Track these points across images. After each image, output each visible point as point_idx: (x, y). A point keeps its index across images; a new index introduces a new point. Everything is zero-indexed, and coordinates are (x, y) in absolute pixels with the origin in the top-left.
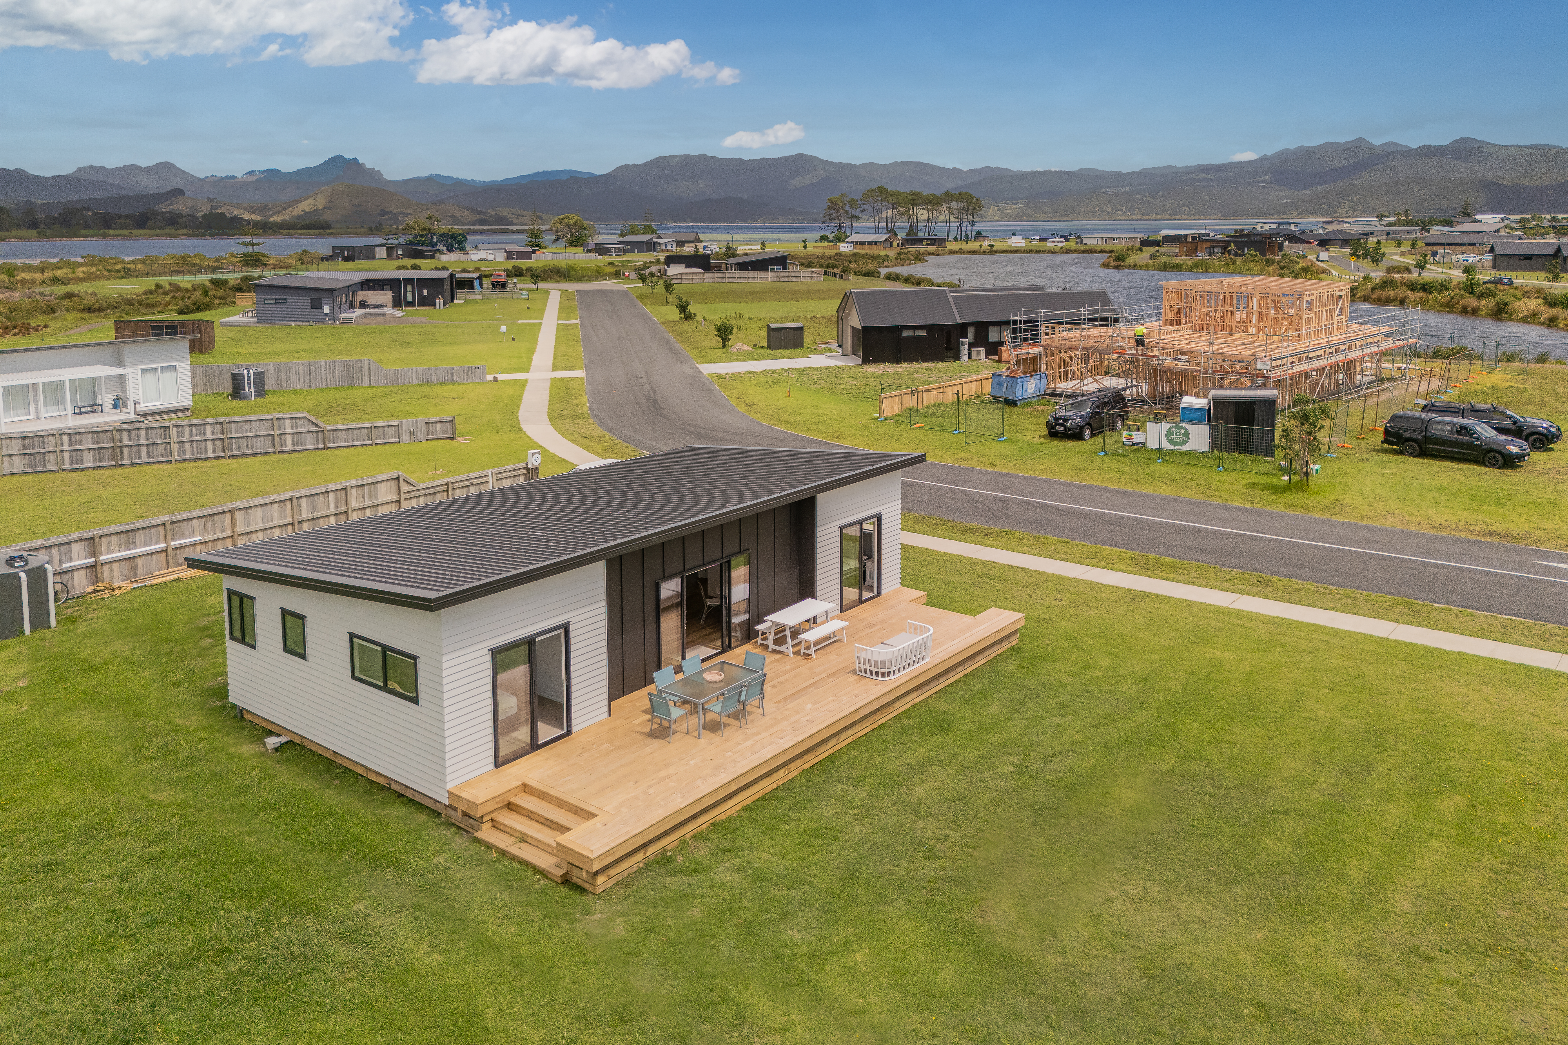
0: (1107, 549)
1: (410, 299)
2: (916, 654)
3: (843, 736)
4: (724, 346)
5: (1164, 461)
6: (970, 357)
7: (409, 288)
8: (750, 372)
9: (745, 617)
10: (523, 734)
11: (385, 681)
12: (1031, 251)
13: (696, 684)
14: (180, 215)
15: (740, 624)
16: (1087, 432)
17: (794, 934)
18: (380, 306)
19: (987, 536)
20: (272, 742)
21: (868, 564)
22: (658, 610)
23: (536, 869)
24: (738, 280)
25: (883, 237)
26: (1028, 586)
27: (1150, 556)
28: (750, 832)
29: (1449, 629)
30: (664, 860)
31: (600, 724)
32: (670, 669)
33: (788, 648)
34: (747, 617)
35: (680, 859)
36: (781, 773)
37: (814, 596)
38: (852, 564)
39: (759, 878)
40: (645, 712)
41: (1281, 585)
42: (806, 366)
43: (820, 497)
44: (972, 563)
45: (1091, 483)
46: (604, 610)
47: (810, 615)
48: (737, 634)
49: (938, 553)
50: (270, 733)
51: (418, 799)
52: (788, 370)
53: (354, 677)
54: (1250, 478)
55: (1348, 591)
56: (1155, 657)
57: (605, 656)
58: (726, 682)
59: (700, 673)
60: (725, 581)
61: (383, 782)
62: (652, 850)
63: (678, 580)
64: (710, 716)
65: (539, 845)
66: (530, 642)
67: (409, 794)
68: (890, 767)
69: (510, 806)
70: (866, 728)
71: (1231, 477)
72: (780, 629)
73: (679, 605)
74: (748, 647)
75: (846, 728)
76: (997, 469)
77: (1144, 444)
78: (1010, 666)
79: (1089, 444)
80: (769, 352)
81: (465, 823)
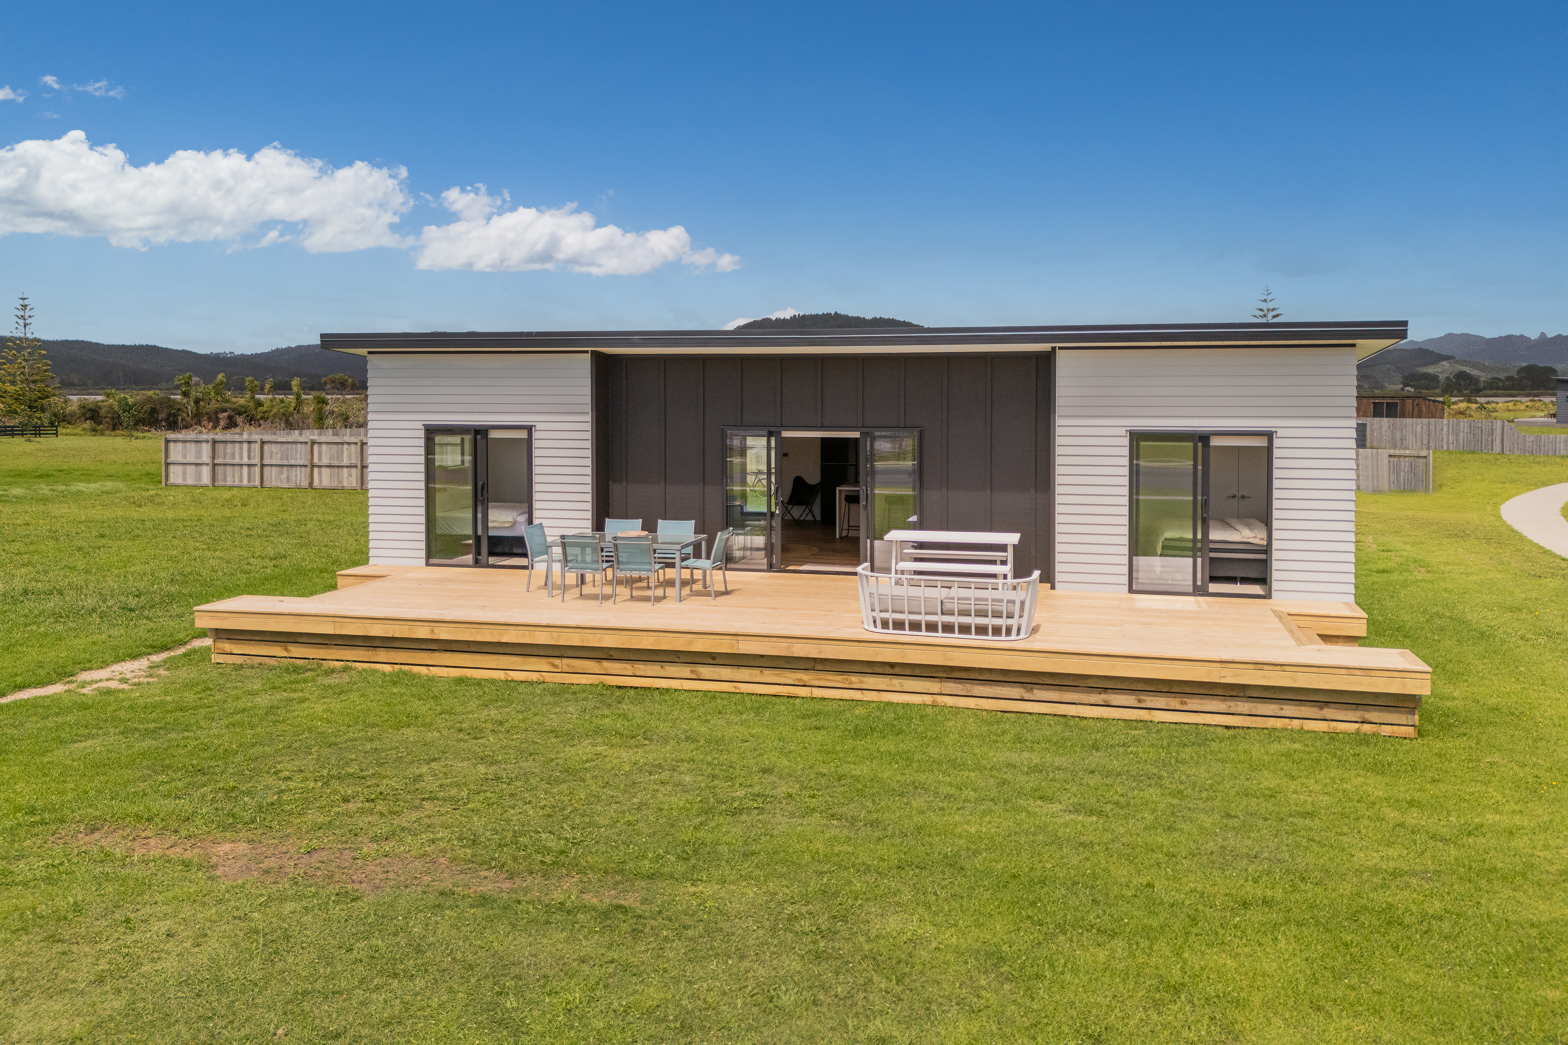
43: (1066, 363)
46: (589, 427)
57: (588, 489)
66: (476, 433)
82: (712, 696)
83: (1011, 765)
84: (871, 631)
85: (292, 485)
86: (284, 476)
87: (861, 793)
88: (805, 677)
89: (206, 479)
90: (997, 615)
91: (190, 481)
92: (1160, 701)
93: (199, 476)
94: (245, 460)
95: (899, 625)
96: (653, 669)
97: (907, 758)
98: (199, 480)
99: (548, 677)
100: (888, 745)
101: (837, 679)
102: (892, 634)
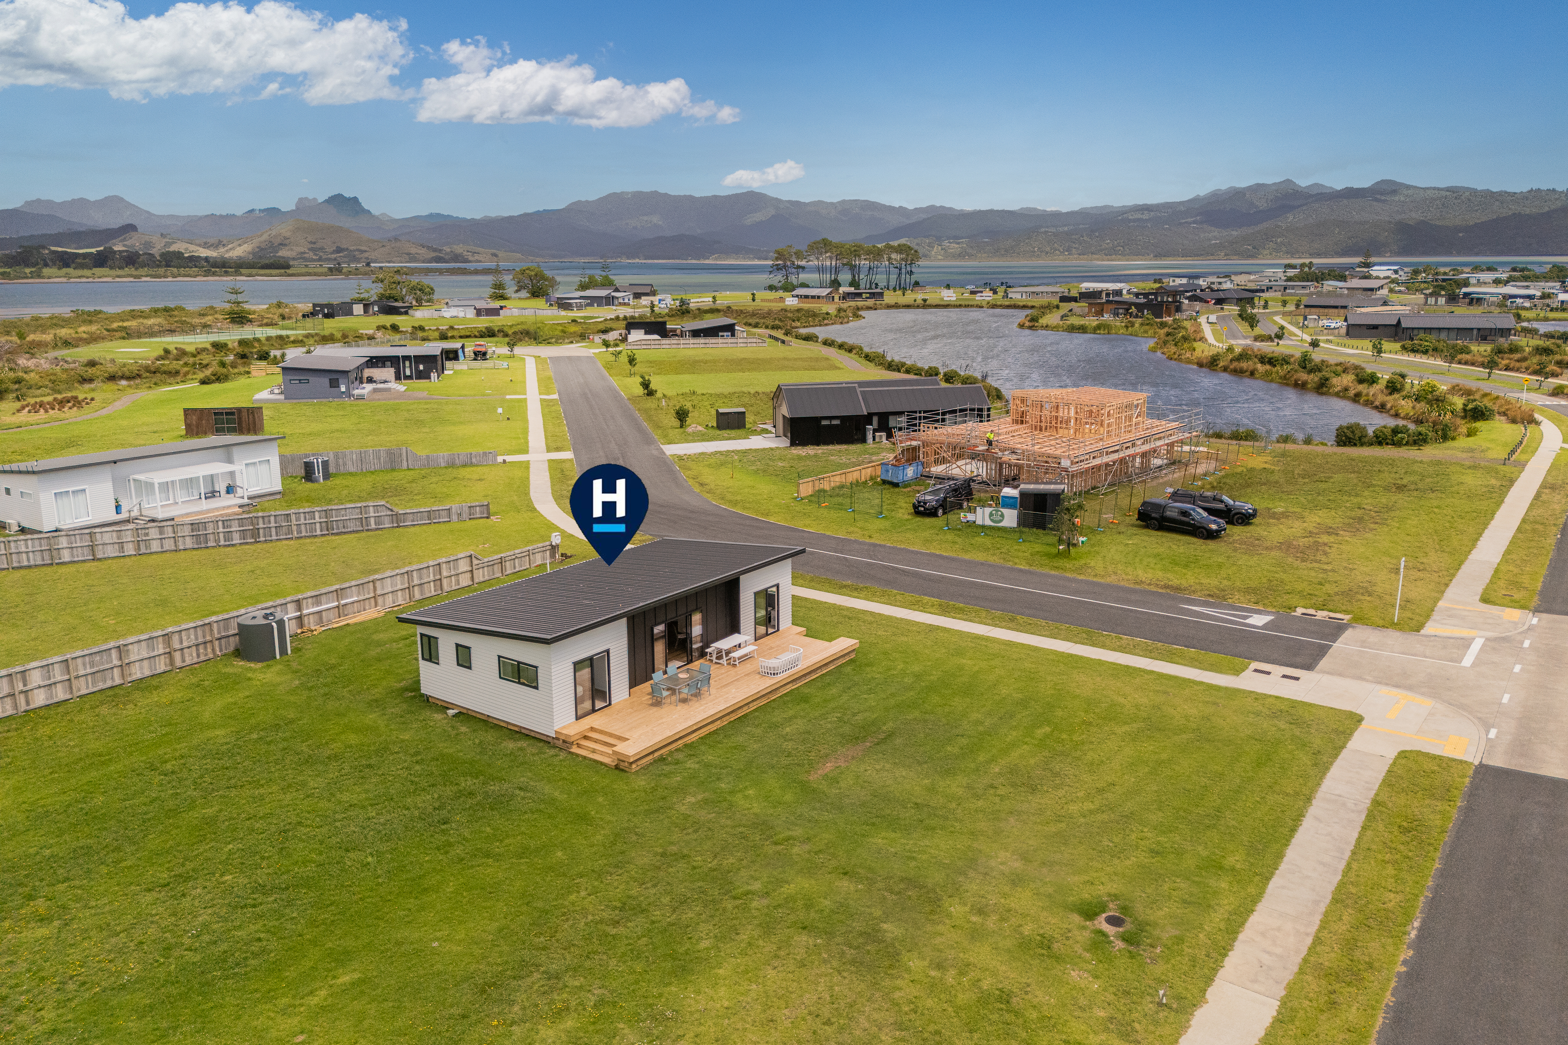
0: (926, 599)
1: (408, 373)
2: (794, 663)
3: (751, 705)
4: (681, 427)
5: (986, 534)
6: (874, 439)
7: (407, 363)
8: (702, 453)
9: (700, 645)
10: (587, 705)
11: (519, 679)
12: (960, 306)
13: (675, 679)
14: (137, 254)
15: (697, 649)
16: (940, 512)
17: (723, 785)
18: (385, 382)
19: (854, 591)
20: (451, 712)
21: (772, 612)
22: (653, 639)
23: (602, 763)
24: (692, 346)
25: (824, 292)
26: (871, 623)
27: (951, 603)
28: (703, 748)
29: (1103, 646)
30: (662, 759)
31: (625, 700)
32: (661, 672)
33: (724, 661)
34: (701, 644)
35: (670, 759)
36: (719, 722)
37: (739, 632)
38: (762, 613)
39: (707, 766)
40: (648, 694)
41: (1021, 621)
42: (748, 448)
43: (742, 577)
44: (841, 608)
45: (933, 551)
46: (626, 642)
47: (737, 643)
48: (695, 654)
49: (821, 603)
50: (448, 708)
51: (538, 736)
52: (733, 452)
53: (500, 677)
54: (1038, 548)
55: (1058, 624)
56: (930, 663)
57: (627, 666)
58: (690, 678)
59: (676, 674)
60: (689, 624)
61: (516, 729)
62: (656, 754)
63: (663, 625)
64: (682, 696)
65: (602, 753)
66: (591, 659)
67: (532, 734)
68: (774, 719)
69: (586, 738)
70: (764, 701)
71: (1024, 547)
72: (719, 651)
73: (664, 637)
74: (701, 661)
75: (753, 701)
76: (872, 541)
77: (974, 522)
78: (849, 669)
79: (939, 522)
80: (718, 432)
81: (564, 746)
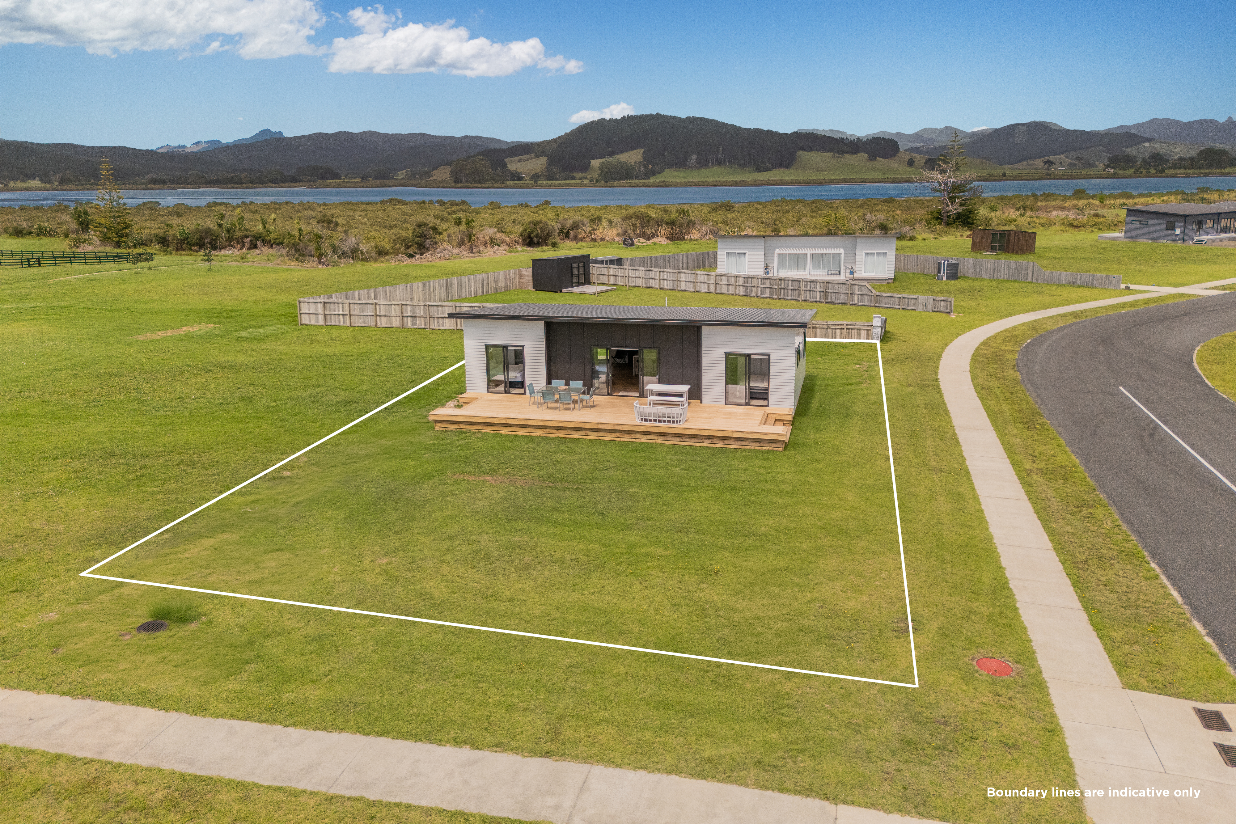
22: (592, 361)
30: (465, 432)
35: (468, 434)
43: (705, 329)
60: (640, 359)
62: (463, 427)
66: (505, 348)
70: (610, 437)
73: (607, 363)
75: (592, 430)
82: (590, 440)
83: (671, 459)
84: (638, 422)
85: (366, 325)
86: (362, 320)
87: (631, 466)
88: (619, 435)
89: (321, 321)
90: (673, 418)
91: (313, 323)
92: (717, 442)
93: (317, 320)
94: (341, 312)
95: (646, 420)
96: (574, 432)
97: (644, 458)
98: (318, 322)
99: (542, 435)
100: (640, 455)
101: (628, 436)
102: (644, 423)
